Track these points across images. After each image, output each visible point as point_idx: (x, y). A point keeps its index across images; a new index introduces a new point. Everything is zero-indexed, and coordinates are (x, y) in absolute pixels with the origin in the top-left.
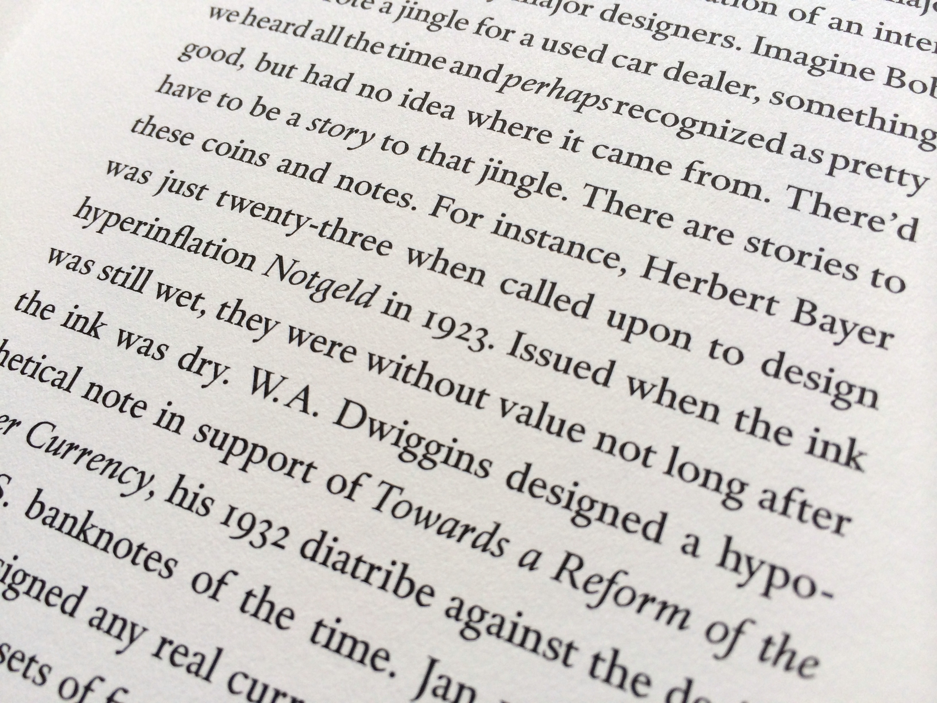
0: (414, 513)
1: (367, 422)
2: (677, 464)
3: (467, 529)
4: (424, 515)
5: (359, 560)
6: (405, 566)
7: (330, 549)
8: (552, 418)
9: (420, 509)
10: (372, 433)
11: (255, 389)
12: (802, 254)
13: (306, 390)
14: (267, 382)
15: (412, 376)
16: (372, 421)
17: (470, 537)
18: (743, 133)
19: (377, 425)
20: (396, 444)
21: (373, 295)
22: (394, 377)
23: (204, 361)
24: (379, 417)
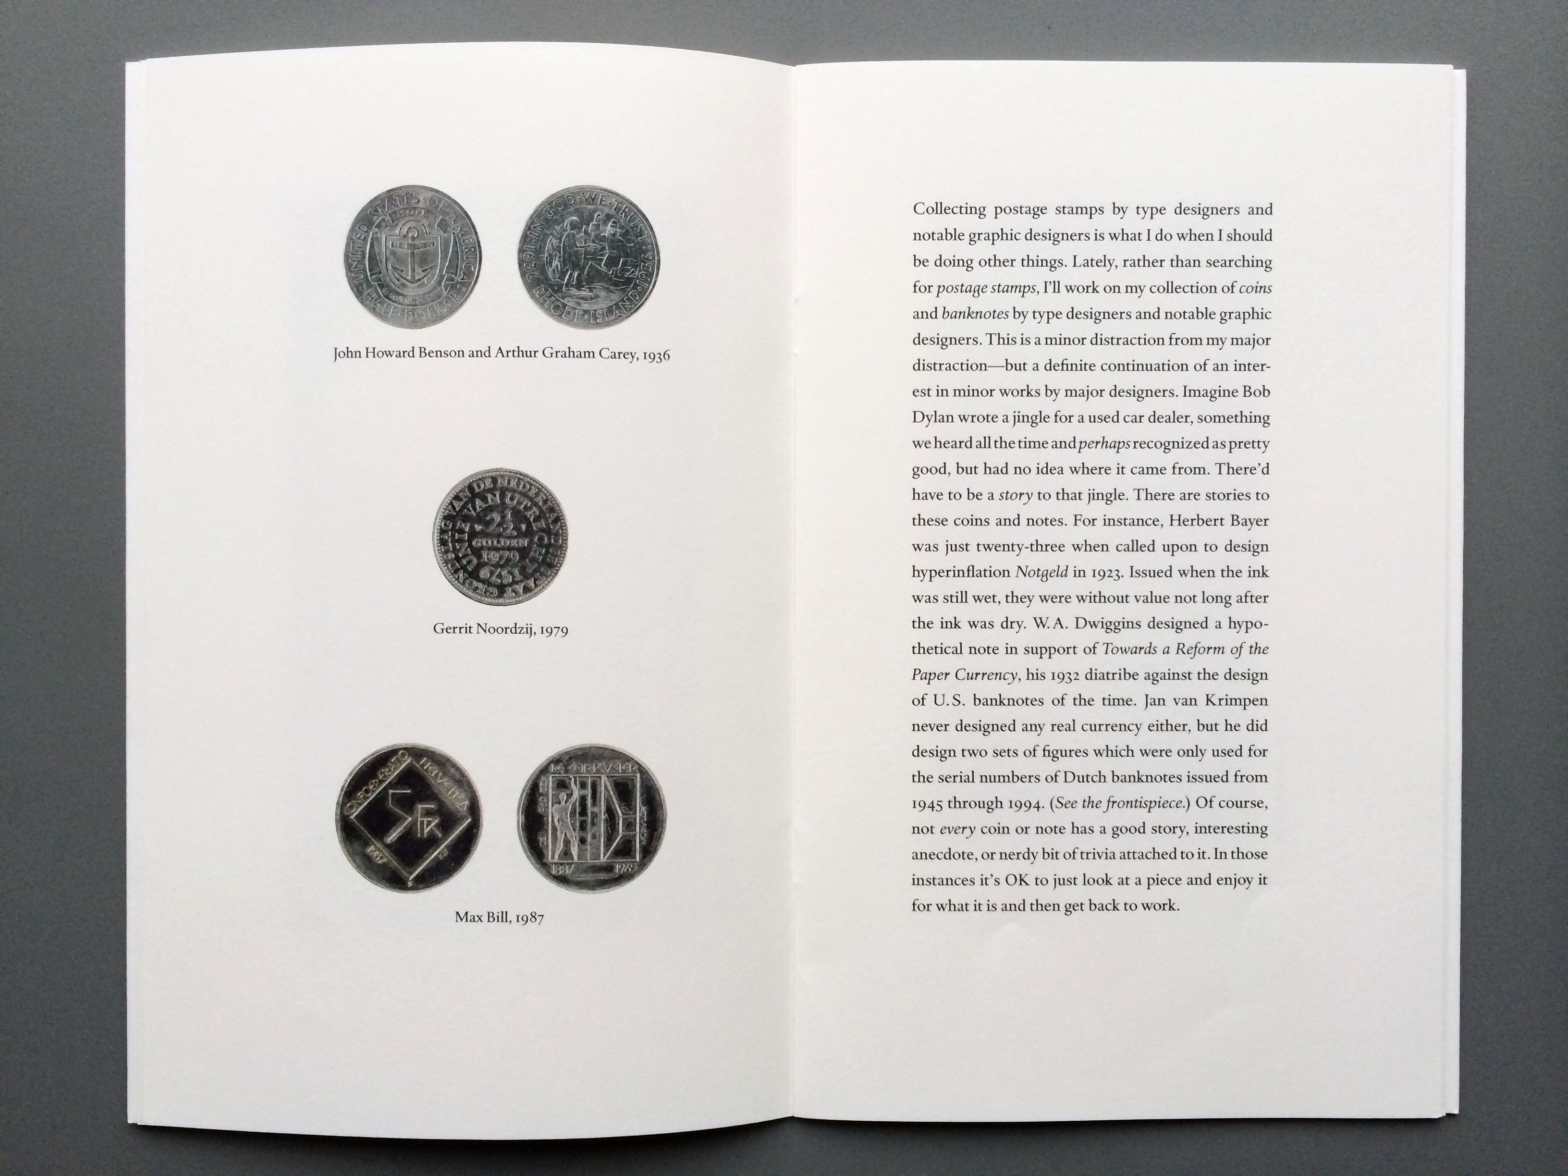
0: (1120, 650)
1: (1088, 623)
2: (1205, 598)
3: (1141, 648)
4: (1124, 649)
5: (1108, 673)
6: (1125, 669)
7: (1096, 674)
8: (1156, 597)
9: (1121, 648)
10: (1092, 627)
11: (1038, 626)
12: (1228, 494)
13: (1058, 619)
14: (1041, 622)
15: (1097, 599)
16: (1090, 622)
17: (1142, 651)
18: (1191, 442)
19: (1092, 624)
20: (1103, 627)
21: (1066, 570)
22: (1090, 602)
23: (1011, 623)
24: (1092, 620)
